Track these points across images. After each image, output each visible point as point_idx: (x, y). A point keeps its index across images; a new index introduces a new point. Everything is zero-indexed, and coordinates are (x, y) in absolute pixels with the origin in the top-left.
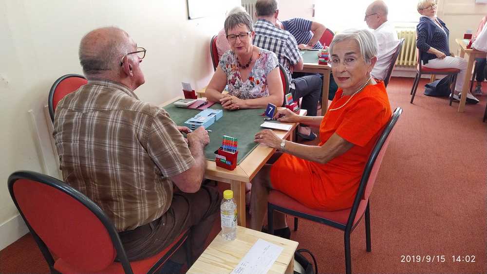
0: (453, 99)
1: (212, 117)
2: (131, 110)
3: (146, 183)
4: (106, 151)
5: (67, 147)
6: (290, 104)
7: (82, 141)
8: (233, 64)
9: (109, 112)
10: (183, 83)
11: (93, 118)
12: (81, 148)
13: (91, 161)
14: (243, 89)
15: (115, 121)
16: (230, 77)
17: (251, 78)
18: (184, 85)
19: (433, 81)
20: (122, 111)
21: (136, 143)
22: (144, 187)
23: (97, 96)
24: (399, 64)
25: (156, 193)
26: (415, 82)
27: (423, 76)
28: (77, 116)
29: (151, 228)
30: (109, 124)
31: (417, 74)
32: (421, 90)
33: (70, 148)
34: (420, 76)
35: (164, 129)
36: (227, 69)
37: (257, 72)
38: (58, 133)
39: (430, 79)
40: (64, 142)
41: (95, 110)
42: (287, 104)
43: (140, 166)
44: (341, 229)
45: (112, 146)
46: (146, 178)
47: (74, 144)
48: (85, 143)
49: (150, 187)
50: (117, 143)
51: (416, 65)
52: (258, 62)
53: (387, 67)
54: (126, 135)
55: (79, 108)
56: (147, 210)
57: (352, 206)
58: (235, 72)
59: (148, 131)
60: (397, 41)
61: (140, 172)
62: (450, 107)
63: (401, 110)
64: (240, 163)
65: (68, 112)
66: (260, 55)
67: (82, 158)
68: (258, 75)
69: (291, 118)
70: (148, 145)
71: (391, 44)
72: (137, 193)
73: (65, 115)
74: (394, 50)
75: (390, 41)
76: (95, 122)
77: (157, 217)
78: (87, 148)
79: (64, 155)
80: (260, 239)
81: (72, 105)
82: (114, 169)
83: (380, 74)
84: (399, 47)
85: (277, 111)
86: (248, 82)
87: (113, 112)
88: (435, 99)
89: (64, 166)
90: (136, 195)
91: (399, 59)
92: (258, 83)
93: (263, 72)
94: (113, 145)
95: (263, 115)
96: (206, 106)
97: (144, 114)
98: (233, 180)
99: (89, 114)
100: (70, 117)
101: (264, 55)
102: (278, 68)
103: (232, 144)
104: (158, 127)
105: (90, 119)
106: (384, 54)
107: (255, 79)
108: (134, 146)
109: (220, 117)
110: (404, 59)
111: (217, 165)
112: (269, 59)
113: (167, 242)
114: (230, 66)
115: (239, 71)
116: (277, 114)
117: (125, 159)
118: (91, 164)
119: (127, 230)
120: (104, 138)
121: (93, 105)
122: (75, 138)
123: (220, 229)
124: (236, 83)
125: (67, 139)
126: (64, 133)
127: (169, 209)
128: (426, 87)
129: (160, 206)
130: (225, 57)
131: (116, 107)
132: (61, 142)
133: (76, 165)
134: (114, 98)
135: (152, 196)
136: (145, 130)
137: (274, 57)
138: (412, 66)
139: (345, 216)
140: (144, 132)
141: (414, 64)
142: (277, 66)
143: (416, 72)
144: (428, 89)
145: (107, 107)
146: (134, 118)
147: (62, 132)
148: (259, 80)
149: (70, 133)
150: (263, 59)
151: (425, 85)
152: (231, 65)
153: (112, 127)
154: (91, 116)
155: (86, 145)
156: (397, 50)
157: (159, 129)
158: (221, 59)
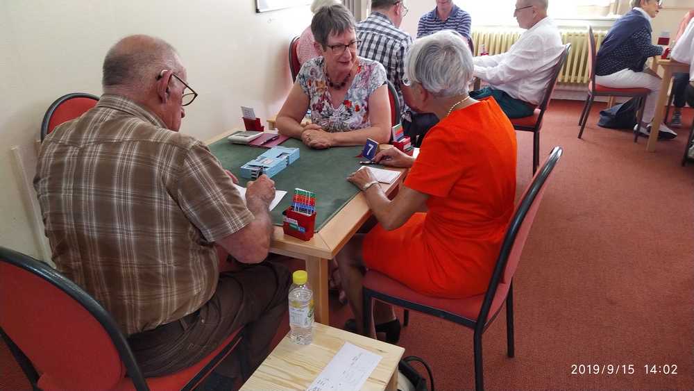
0: (638, 134)
1: (282, 160)
2: (152, 140)
3: (175, 254)
4: (113, 204)
5: (55, 201)
6: (399, 140)
7: (77, 190)
8: (319, 80)
9: (119, 144)
10: (242, 107)
11: (94, 155)
12: (77, 200)
13: (91, 219)
14: (335, 118)
15: (127, 158)
16: (316, 100)
17: (346, 102)
18: (246, 110)
19: (612, 106)
20: (138, 143)
21: (160, 191)
22: (172, 261)
23: (102, 123)
24: (563, 80)
25: (190, 271)
26: (585, 107)
27: (597, 99)
28: (72, 152)
29: (182, 327)
30: (118, 162)
31: (589, 96)
32: (594, 120)
33: (59, 201)
34: (592, 99)
35: (204, 168)
36: (309, 87)
37: (356, 93)
38: (42, 180)
39: (606, 103)
40: (49, 192)
41: (97, 142)
42: (395, 140)
43: (167, 227)
44: (469, 326)
45: (122, 195)
46: (175, 247)
47: (66, 194)
48: (81, 193)
49: (182, 262)
50: (130, 191)
51: (588, 82)
52: (357, 78)
53: (544, 85)
54: (143, 178)
55: (75, 141)
56: (175, 298)
57: (486, 290)
58: (322, 93)
59: (179, 171)
60: (560, 46)
61: (166, 236)
62: (636, 144)
63: (560, 151)
64: (320, 230)
65: (59, 146)
66: (360, 67)
67: (77, 216)
68: (357, 98)
69: (399, 160)
70: (180, 192)
71: (551, 52)
72: (161, 270)
73: (54, 151)
74: (556, 59)
75: (551, 47)
76: (97, 160)
77: (190, 310)
78: (85, 201)
79: (50, 213)
80: (347, 343)
81: (65, 138)
82: (125, 232)
83: (535, 95)
84: (564, 56)
85: (379, 151)
86: (343, 108)
87: (124, 145)
88: (613, 132)
89: (51, 229)
90: (159, 274)
91: (564, 74)
92: (358, 109)
93: (364, 93)
94: (125, 194)
95: (360, 156)
96: (275, 142)
97: (173, 145)
98: (309, 256)
99: (89, 149)
100: (61, 153)
101: (366, 68)
102: (386, 85)
103: (307, 201)
104: (193, 165)
105: (90, 156)
106: (541, 66)
107: (353, 104)
108: (156, 195)
109: (294, 159)
110: (570, 74)
111: (285, 233)
112: (374, 72)
113: (207, 348)
114: (314, 83)
115: (329, 91)
116: (379, 155)
117: (143, 215)
118: (91, 226)
119: (145, 330)
120: (111, 184)
121: (95, 136)
122: (66, 186)
123: (289, 329)
124: (325, 109)
125: (55, 188)
126: (50, 179)
127: (213, 297)
128: (601, 115)
129: (195, 292)
130: (307, 70)
131: (129, 138)
132: (45, 193)
133: (69, 227)
134: (128, 125)
135: (183, 277)
136: (174, 169)
137: (381, 70)
138: (582, 84)
139: (475, 308)
140: (173, 173)
141: (585, 82)
142: (385, 83)
143: (586, 92)
144: (604, 117)
145: (116, 137)
146: (156, 152)
147: (47, 178)
148: (360, 105)
149: (60, 179)
150: (364, 73)
151: (600, 111)
152: (317, 82)
153: (122, 167)
154: (91, 152)
155: (83, 195)
156: (561, 60)
157: (196, 169)
158: (301, 72)
